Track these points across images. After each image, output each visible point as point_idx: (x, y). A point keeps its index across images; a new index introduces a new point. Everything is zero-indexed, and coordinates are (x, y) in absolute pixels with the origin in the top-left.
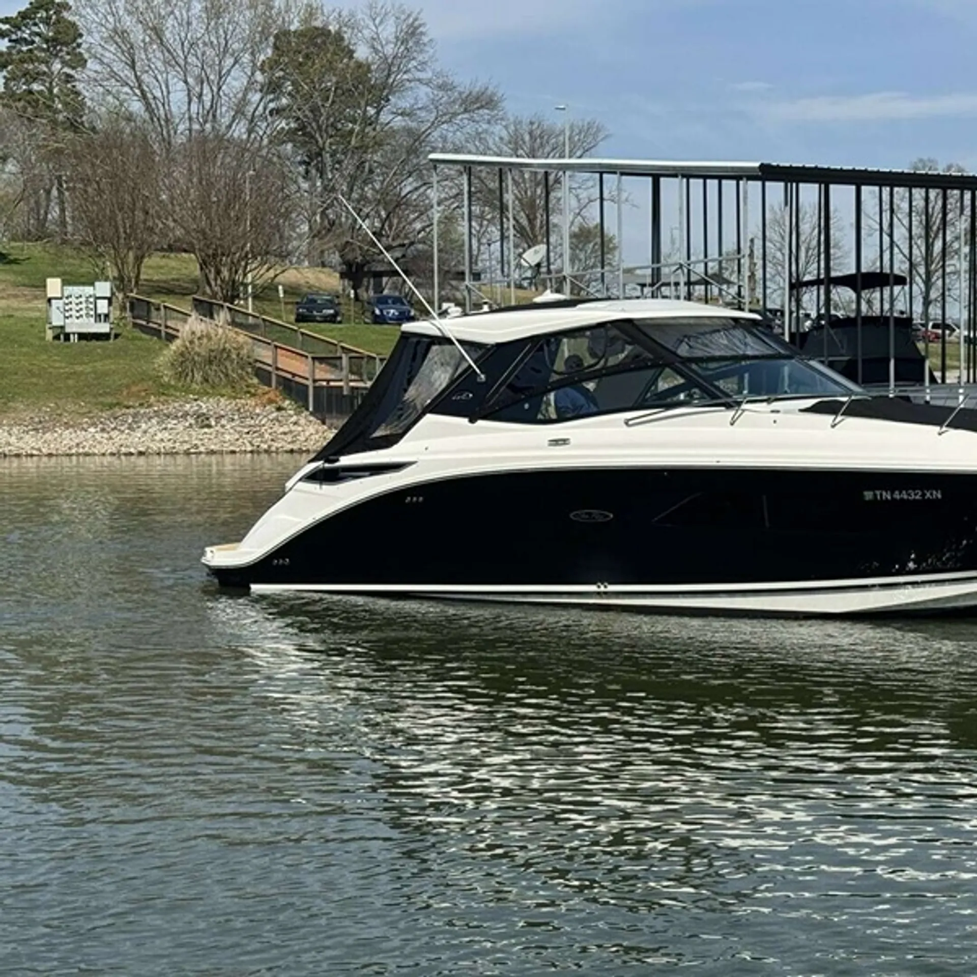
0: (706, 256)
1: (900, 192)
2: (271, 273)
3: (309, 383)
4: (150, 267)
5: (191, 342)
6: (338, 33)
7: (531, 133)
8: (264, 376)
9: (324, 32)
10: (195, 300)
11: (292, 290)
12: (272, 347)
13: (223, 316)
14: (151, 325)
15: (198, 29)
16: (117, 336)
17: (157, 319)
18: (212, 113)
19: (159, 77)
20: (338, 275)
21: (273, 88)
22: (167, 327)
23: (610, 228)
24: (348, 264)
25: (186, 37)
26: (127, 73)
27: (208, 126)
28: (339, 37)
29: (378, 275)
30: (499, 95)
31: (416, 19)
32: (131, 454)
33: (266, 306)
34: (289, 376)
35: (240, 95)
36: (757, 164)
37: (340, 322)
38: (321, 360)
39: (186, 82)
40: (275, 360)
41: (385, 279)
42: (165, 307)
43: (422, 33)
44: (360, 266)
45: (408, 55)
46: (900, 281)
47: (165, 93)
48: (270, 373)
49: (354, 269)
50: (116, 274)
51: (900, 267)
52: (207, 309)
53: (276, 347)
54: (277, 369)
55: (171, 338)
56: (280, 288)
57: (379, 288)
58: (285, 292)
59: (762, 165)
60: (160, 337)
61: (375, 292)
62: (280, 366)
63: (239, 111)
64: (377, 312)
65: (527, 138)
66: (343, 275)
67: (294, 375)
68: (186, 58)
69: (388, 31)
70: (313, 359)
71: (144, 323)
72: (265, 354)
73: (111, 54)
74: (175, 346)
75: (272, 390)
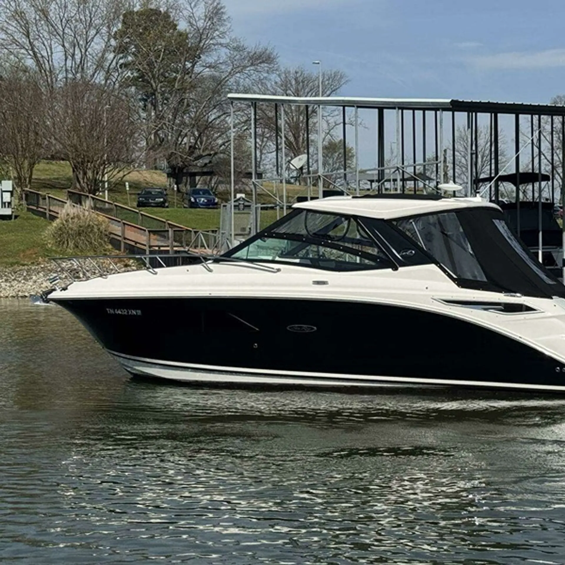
0: (415, 162)
1: (545, 118)
2: (121, 174)
3: (147, 248)
4: (38, 170)
5: (67, 221)
6: (166, 13)
7: (296, 79)
8: (115, 243)
9: (157, 12)
10: (69, 192)
11: (135, 185)
12: (121, 224)
13: (88, 203)
14: (39, 209)
15: (72, 10)
16: (16, 217)
17: (44, 205)
18: (81, 66)
19: (46, 43)
20: (166, 175)
21: (122, 49)
22: (50, 211)
23: (350, 143)
24: (173, 168)
25: (64, 16)
26: (24, 40)
27: (79, 75)
28: (167, 16)
29: (194, 175)
30: (275, 54)
31: (218, 4)
32: (26, 297)
33: (118, 196)
34: (133, 244)
35: (100, 55)
36: (449, 101)
37: (167, 207)
38: (155, 232)
39: (63, 46)
40: (123, 232)
41: (197, 178)
42: (49, 197)
43: (223, 13)
44: (181, 169)
45: (213, 28)
46: (546, 178)
47: (49, 54)
48: (120, 241)
49: (177, 171)
50: (16, 175)
51: (546, 169)
52: (77, 199)
53: (124, 224)
54: (125, 239)
55: (53, 218)
56: (127, 184)
57: (193, 184)
58: (130, 186)
59: (452, 101)
60: (45, 217)
61: (191, 187)
62: (126, 237)
63: (99, 66)
64: (193, 200)
65: (293, 82)
66: (169, 175)
67: (136, 243)
68: (64, 30)
69: (200, 11)
70: (149, 231)
71: (35, 208)
72: (116, 229)
73: (13, 27)
74: (55, 224)
75: (122, 253)
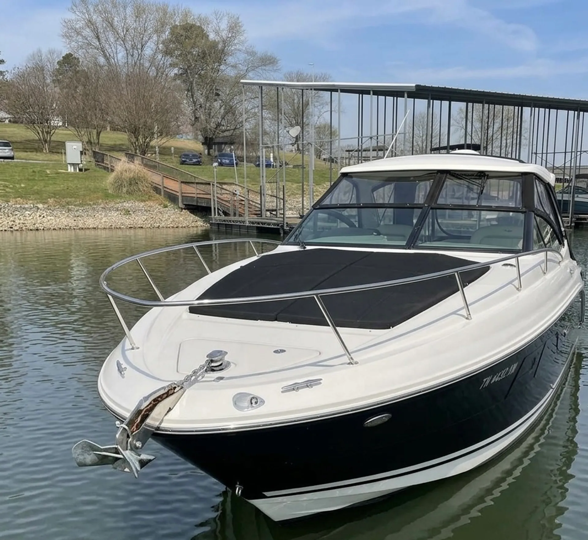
3: (179, 194)
4: (104, 137)
5: (121, 173)
8: (157, 190)
9: (193, 26)
10: (126, 153)
11: (178, 150)
12: (161, 176)
13: (137, 161)
14: (104, 165)
15: (130, 21)
16: (86, 170)
17: (107, 161)
20: (201, 143)
22: (111, 166)
24: (206, 138)
25: (125, 26)
26: (96, 42)
28: (201, 29)
29: (221, 144)
33: (166, 158)
34: (171, 191)
35: (151, 56)
37: (201, 165)
38: (185, 183)
39: (125, 49)
40: (162, 182)
41: (223, 146)
42: (110, 156)
43: (240, 26)
44: (211, 139)
47: (115, 54)
48: (160, 189)
49: (208, 141)
52: (131, 157)
53: (163, 176)
54: (164, 187)
55: (112, 171)
56: (173, 149)
57: (220, 150)
58: (175, 151)
60: (107, 170)
61: (218, 152)
63: (152, 63)
64: (219, 160)
66: (203, 144)
70: (181, 182)
71: (100, 164)
72: (158, 180)
73: (87, 32)
74: (113, 175)
75: (161, 198)
